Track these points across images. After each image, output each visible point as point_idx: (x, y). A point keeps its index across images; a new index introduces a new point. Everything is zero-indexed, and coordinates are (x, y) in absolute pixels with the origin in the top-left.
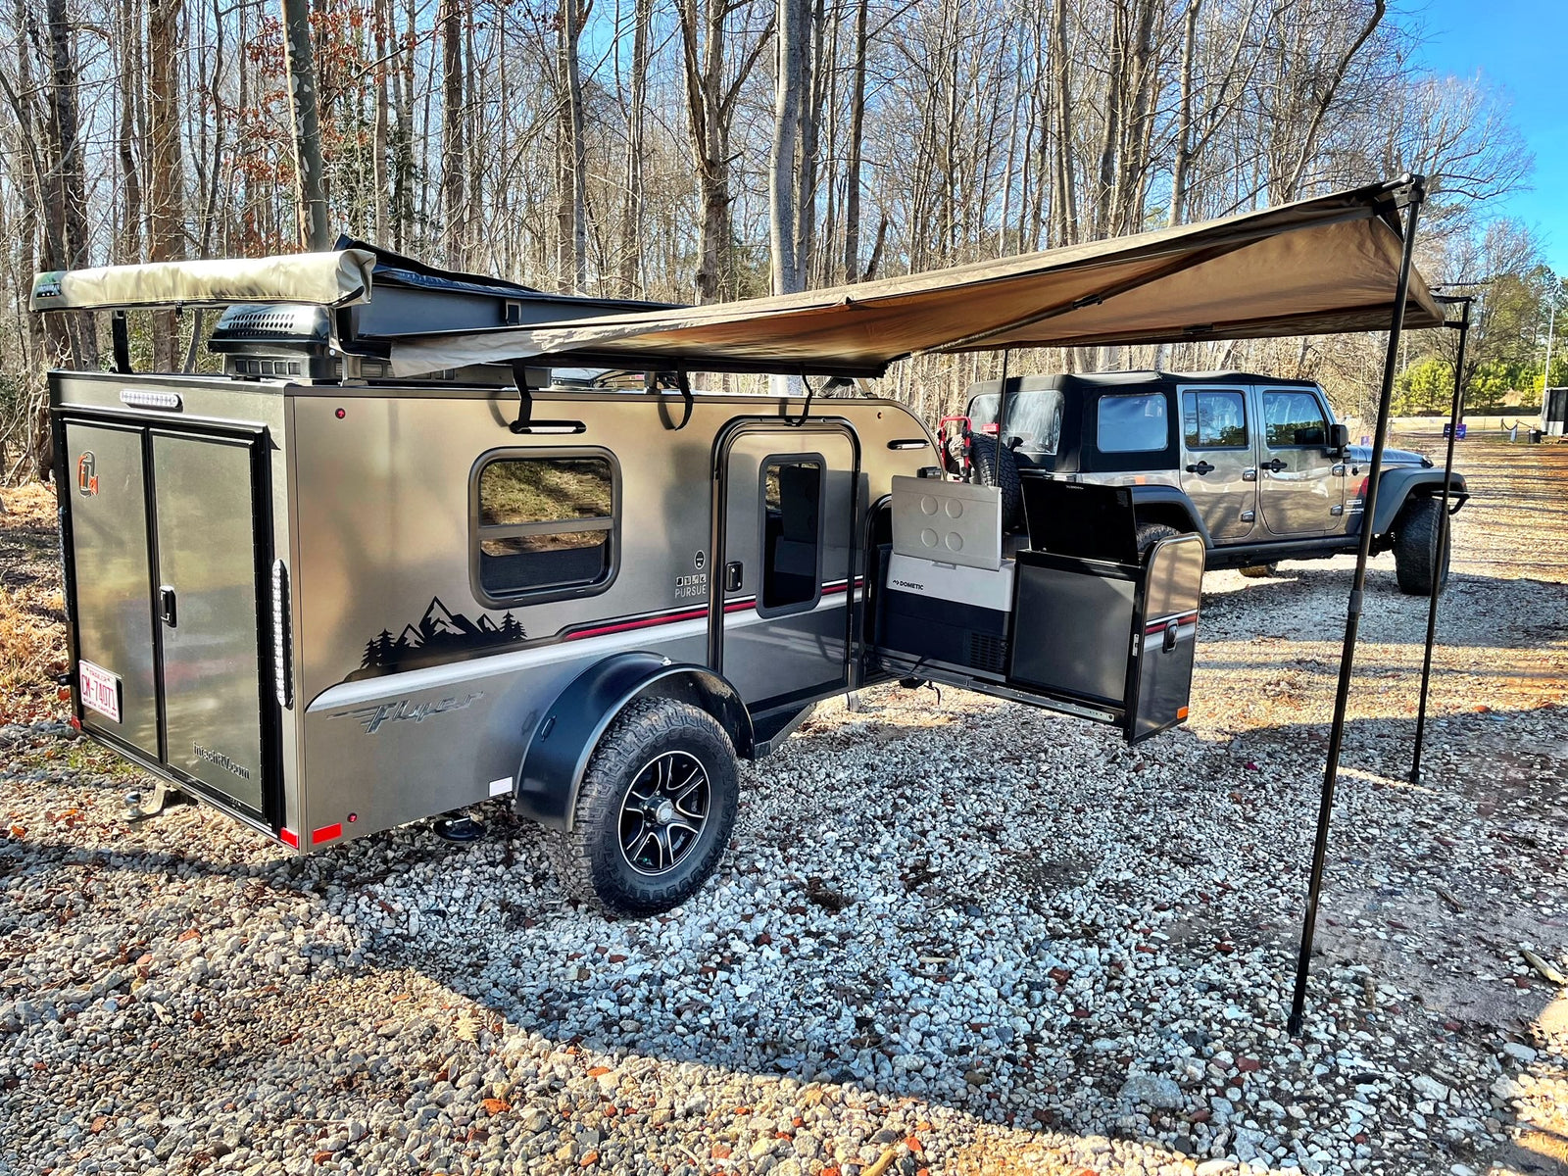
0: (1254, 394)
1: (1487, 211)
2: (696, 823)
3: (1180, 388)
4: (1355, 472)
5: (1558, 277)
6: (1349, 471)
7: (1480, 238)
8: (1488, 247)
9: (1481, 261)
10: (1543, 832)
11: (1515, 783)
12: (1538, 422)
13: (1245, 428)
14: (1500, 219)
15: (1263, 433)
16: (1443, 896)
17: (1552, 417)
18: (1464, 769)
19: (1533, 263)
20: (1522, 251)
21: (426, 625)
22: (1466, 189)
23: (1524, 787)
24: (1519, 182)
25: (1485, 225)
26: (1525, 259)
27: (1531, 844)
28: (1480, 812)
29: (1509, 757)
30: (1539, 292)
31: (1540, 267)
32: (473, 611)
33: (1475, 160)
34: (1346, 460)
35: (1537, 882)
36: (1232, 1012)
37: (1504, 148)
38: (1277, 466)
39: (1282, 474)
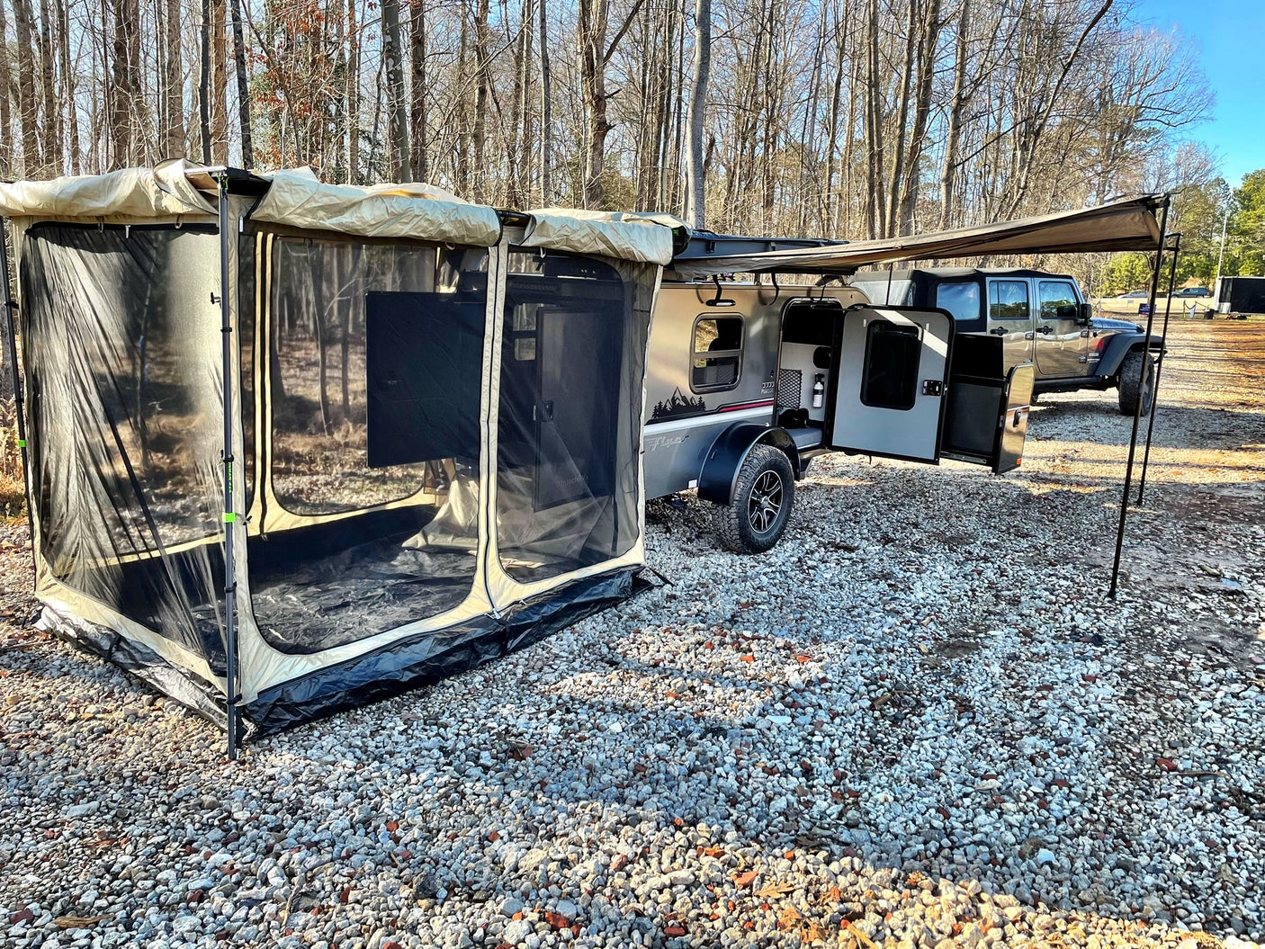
0: (1034, 283)
1: (1178, 137)
2: (776, 509)
3: (988, 279)
4: (1095, 335)
5: (1231, 187)
6: (1091, 335)
7: (1172, 158)
8: (1178, 165)
9: (1172, 175)
10: (1210, 525)
11: (1195, 505)
12: (1213, 303)
13: (1027, 305)
14: (1188, 143)
15: (1039, 308)
16: (1158, 548)
17: (1221, 300)
18: (1167, 499)
19: (1212, 177)
20: (1203, 168)
21: (674, 400)
22: (1163, 119)
23: (1200, 507)
24: (1204, 114)
25: (1176, 147)
26: (1206, 175)
27: (1204, 529)
28: (1176, 517)
29: (1192, 494)
30: (1216, 199)
31: (1217, 180)
32: (689, 394)
33: (1170, 96)
34: (1090, 327)
35: (1206, 543)
36: (1062, 582)
37: (1193, 88)
38: (1047, 330)
39: (1049, 337)
